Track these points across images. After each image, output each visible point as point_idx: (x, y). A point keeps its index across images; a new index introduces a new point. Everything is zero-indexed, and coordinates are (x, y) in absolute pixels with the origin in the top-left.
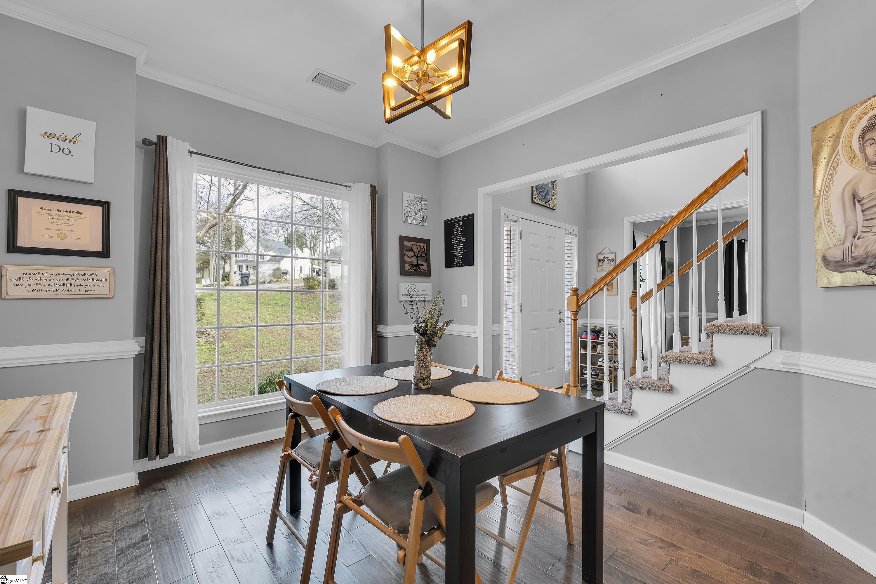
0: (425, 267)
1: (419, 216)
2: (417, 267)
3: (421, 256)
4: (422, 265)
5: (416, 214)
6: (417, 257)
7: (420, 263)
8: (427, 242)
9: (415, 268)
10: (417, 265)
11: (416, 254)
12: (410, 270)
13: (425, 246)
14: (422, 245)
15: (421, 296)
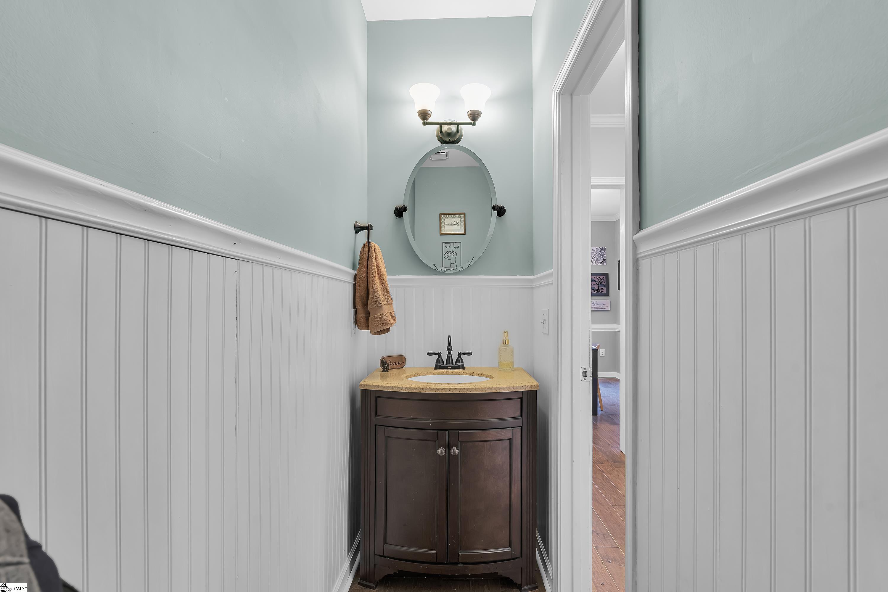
0: (604, 290)
1: (600, 260)
2: (598, 291)
3: (601, 283)
4: (602, 289)
5: (597, 259)
6: (598, 285)
7: (600, 288)
8: (607, 275)
9: (596, 291)
10: (598, 290)
11: (597, 283)
12: (593, 292)
13: (605, 278)
14: (602, 277)
15: (601, 308)
